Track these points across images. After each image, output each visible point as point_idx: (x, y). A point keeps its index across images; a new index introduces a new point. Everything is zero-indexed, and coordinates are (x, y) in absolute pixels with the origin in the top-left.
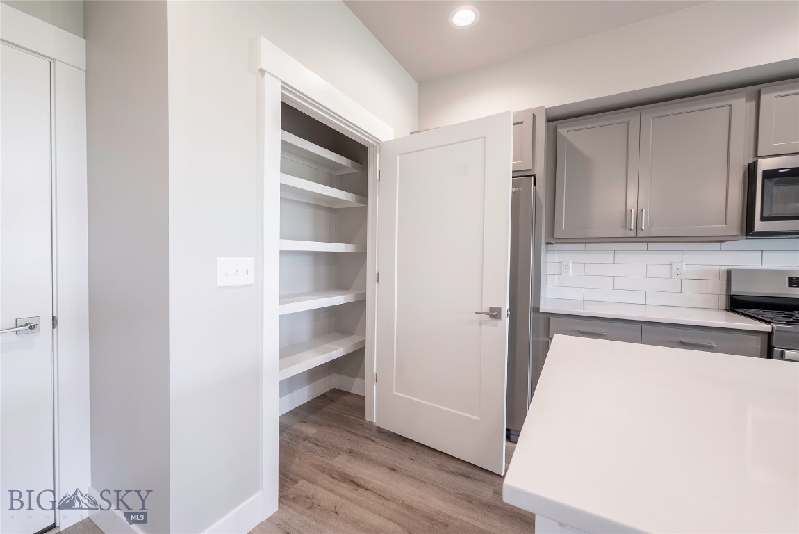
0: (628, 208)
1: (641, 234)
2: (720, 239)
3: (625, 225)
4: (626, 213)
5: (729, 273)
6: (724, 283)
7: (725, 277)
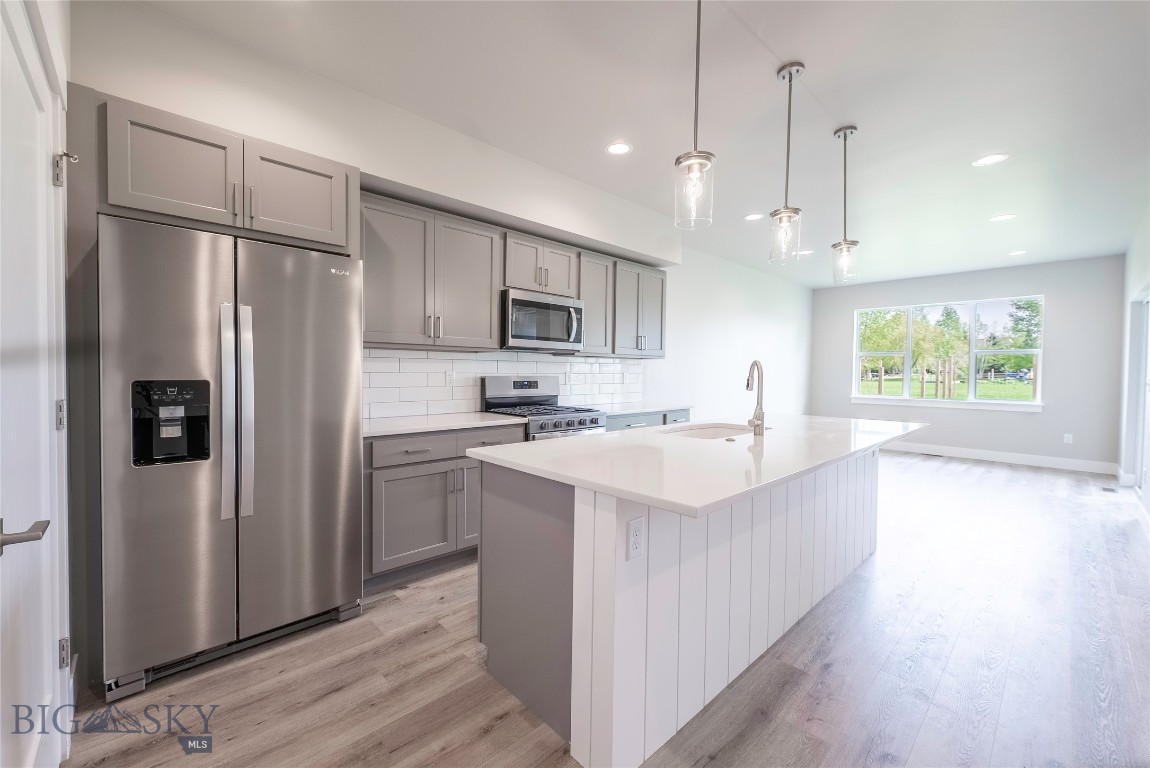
0: (428, 315)
1: (438, 342)
2: (475, 350)
3: (425, 331)
4: (426, 319)
5: (483, 380)
6: (479, 388)
7: (479, 383)
